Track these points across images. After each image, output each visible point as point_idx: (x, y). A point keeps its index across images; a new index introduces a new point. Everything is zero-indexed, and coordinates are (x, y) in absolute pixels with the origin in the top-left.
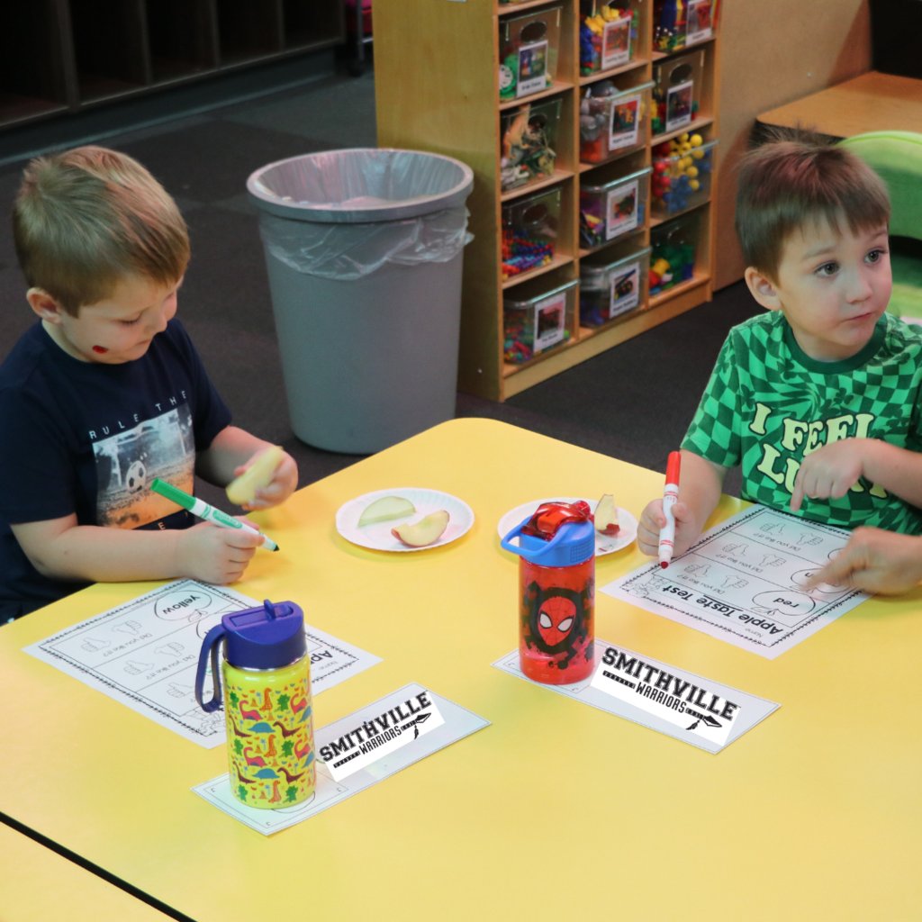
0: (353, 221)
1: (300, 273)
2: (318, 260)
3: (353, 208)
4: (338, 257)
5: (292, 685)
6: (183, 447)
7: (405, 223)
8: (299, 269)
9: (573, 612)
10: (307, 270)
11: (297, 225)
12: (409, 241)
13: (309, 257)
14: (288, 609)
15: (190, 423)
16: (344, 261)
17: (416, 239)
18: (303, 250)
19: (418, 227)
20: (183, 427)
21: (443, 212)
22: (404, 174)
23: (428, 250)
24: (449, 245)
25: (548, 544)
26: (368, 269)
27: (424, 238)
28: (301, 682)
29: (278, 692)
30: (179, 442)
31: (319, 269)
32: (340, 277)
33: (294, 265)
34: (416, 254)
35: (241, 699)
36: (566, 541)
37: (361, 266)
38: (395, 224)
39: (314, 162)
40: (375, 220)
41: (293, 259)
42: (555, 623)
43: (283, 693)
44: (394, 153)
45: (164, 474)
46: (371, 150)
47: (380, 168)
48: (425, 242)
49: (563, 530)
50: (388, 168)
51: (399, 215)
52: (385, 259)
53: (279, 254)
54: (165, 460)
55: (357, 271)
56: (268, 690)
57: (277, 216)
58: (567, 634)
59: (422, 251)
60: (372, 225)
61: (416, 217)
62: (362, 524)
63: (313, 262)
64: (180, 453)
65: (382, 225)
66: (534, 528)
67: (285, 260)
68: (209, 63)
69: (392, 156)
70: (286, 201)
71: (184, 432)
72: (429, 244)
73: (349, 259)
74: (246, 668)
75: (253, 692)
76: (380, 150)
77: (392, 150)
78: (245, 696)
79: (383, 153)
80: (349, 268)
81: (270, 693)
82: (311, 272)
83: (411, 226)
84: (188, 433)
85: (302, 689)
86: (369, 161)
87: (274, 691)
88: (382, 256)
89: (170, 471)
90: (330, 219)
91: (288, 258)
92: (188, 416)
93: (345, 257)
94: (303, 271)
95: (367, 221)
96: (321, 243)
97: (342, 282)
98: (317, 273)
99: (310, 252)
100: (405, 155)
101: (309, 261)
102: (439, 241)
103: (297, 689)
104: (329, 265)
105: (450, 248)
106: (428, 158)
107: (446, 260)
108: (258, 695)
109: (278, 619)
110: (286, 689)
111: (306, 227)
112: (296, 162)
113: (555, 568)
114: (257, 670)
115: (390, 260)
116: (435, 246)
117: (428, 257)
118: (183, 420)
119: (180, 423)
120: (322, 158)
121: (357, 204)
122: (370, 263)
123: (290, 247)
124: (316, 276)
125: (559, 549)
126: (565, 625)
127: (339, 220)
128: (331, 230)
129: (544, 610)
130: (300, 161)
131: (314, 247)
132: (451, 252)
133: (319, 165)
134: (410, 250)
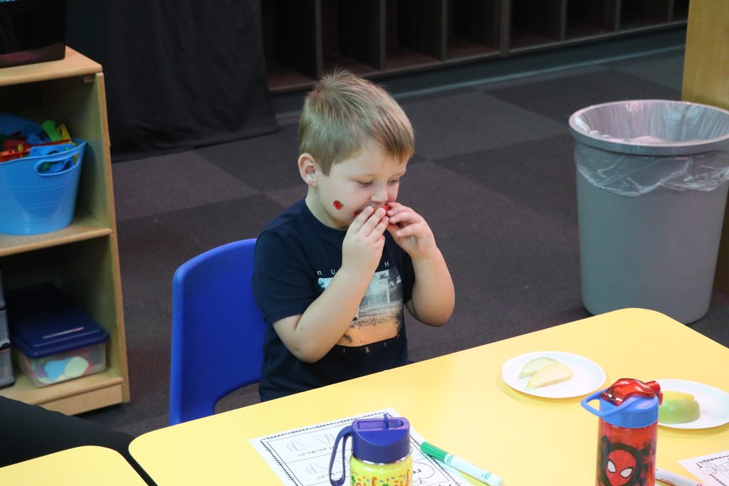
0: (638, 153)
1: (596, 187)
2: (610, 179)
3: (639, 144)
4: (624, 178)
5: (393, 478)
6: (388, 298)
7: (678, 158)
8: (595, 184)
9: (634, 464)
10: (601, 185)
11: (598, 152)
12: (680, 172)
13: (603, 176)
14: (400, 423)
15: (399, 281)
16: (628, 181)
17: (685, 171)
18: (599, 171)
19: (689, 163)
20: (392, 283)
21: (711, 153)
22: (695, 122)
23: (695, 181)
24: (715, 179)
25: (616, 409)
26: (646, 190)
27: (692, 171)
28: (400, 477)
29: (382, 481)
30: (386, 293)
31: (608, 186)
32: (624, 193)
33: (592, 181)
34: (684, 183)
35: (357, 481)
36: (631, 409)
37: (640, 187)
38: (670, 159)
39: (627, 106)
40: (655, 154)
41: (592, 176)
42: (619, 469)
43: (386, 483)
44: (690, 106)
45: (370, 313)
46: (673, 102)
47: (677, 116)
48: (693, 175)
49: (631, 400)
50: (684, 116)
51: (674, 153)
52: (659, 184)
53: (583, 172)
54: (372, 303)
55: (638, 191)
56: (374, 479)
57: (584, 144)
58: (628, 479)
59: (690, 181)
60: (652, 158)
61: (688, 155)
62: (522, 376)
63: (606, 180)
64: (385, 301)
65: (659, 159)
66: (610, 395)
67: (587, 177)
68: (611, 29)
69: (688, 107)
70: (594, 134)
71: (392, 287)
72: (697, 176)
73: (633, 181)
74: (365, 461)
75: (364, 478)
76: (679, 102)
77: (688, 103)
78: (360, 480)
79: (681, 105)
80: (632, 188)
81: (376, 481)
82: (603, 188)
83: (684, 161)
84: (395, 288)
85: (401, 482)
86: (670, 110)
87: (379, 479)
88: (657, 182)
89: (375, 312)
90: (621, 150)
91: (589, 175)
92: (397, 276)
93: (629, 179)
94: (598, 186)
95: (648, 154)
96: (613, 167)
97: (625, 196)
98: (608, 188)
99: (604, 173)
100: (699, 107)
101: (603, 179)
102: (705, 175)
103: (396, 482)
104: (616, 184)
105: (714, 181)
106: (714, 111)
107: (709, 190)
108: (368, 480)
109: (390, 429)
110: (388, 480)
111: (604, 153)
112: (612, 106)
113: (622, 428)
114: (373, 463)
115: (663, 185)
116: (702, 178)
117: (694, 186)
118: (393, 278)
119: (389, 281)
120: (633, 105)
121: (645, 141)
122: (648, 186)
123: (592, 169)
124: (607, 191)
125: (624, 413)
126: (626, 473)
127: (627, 152)
128: (621, 158)
129: (611, 459)
130: (617, 106)
131: (607, 169)
132: (716, 184)
133: (630, 110)
134: (680, 179)
